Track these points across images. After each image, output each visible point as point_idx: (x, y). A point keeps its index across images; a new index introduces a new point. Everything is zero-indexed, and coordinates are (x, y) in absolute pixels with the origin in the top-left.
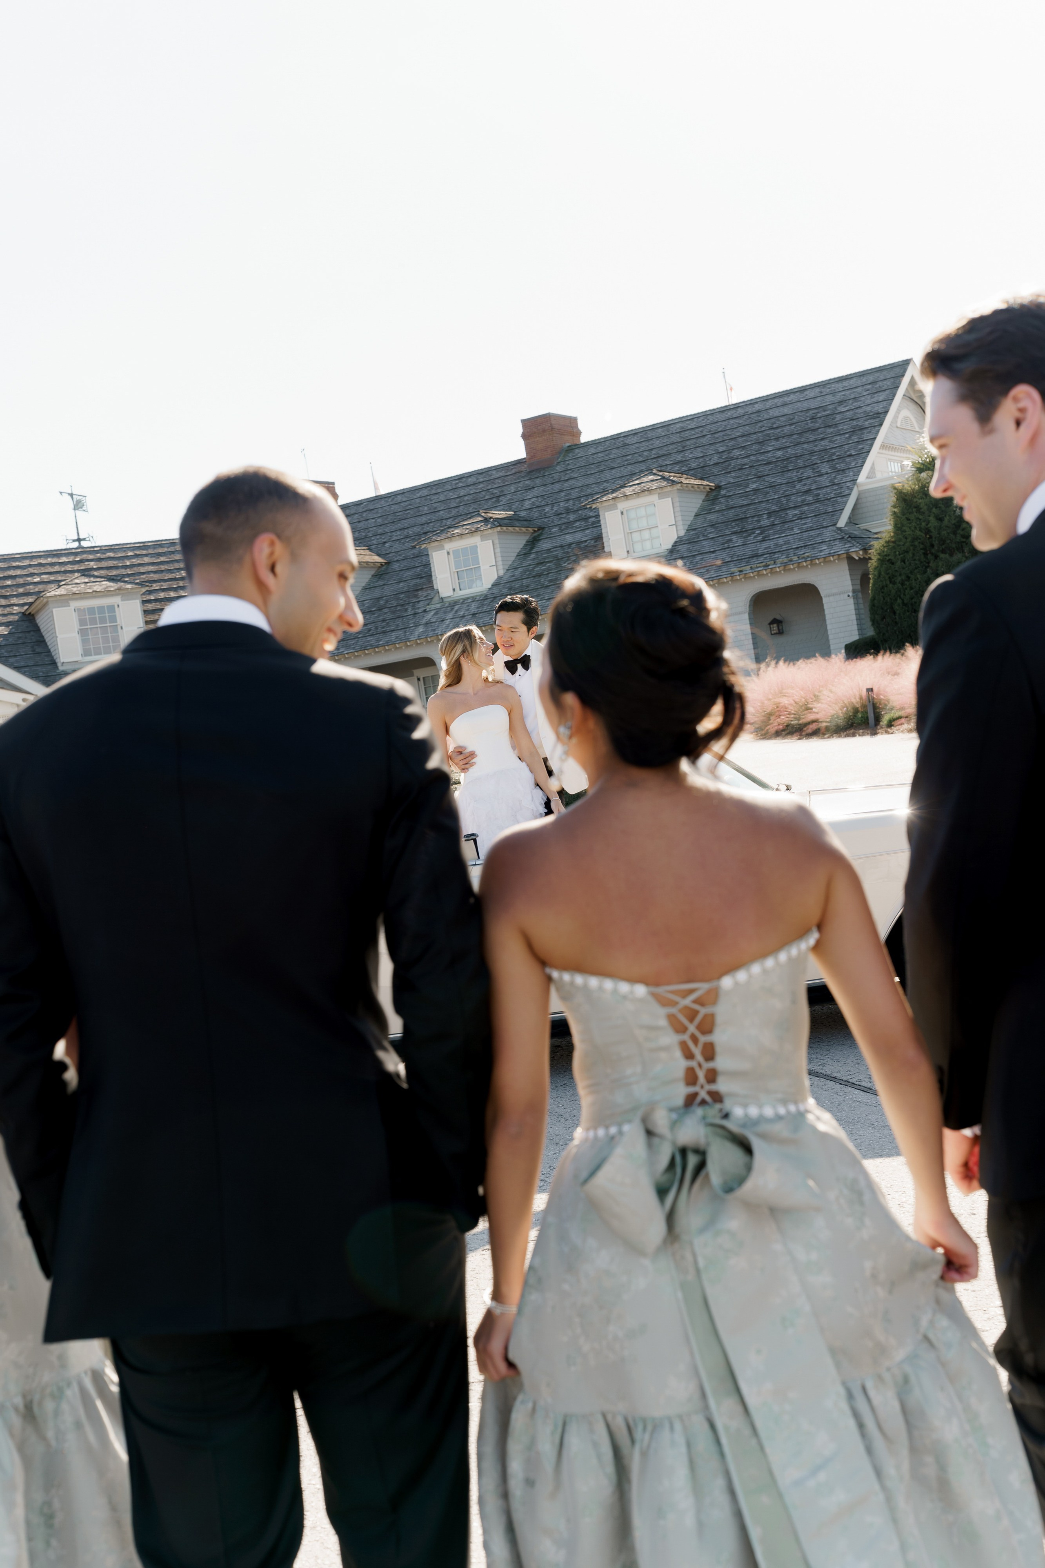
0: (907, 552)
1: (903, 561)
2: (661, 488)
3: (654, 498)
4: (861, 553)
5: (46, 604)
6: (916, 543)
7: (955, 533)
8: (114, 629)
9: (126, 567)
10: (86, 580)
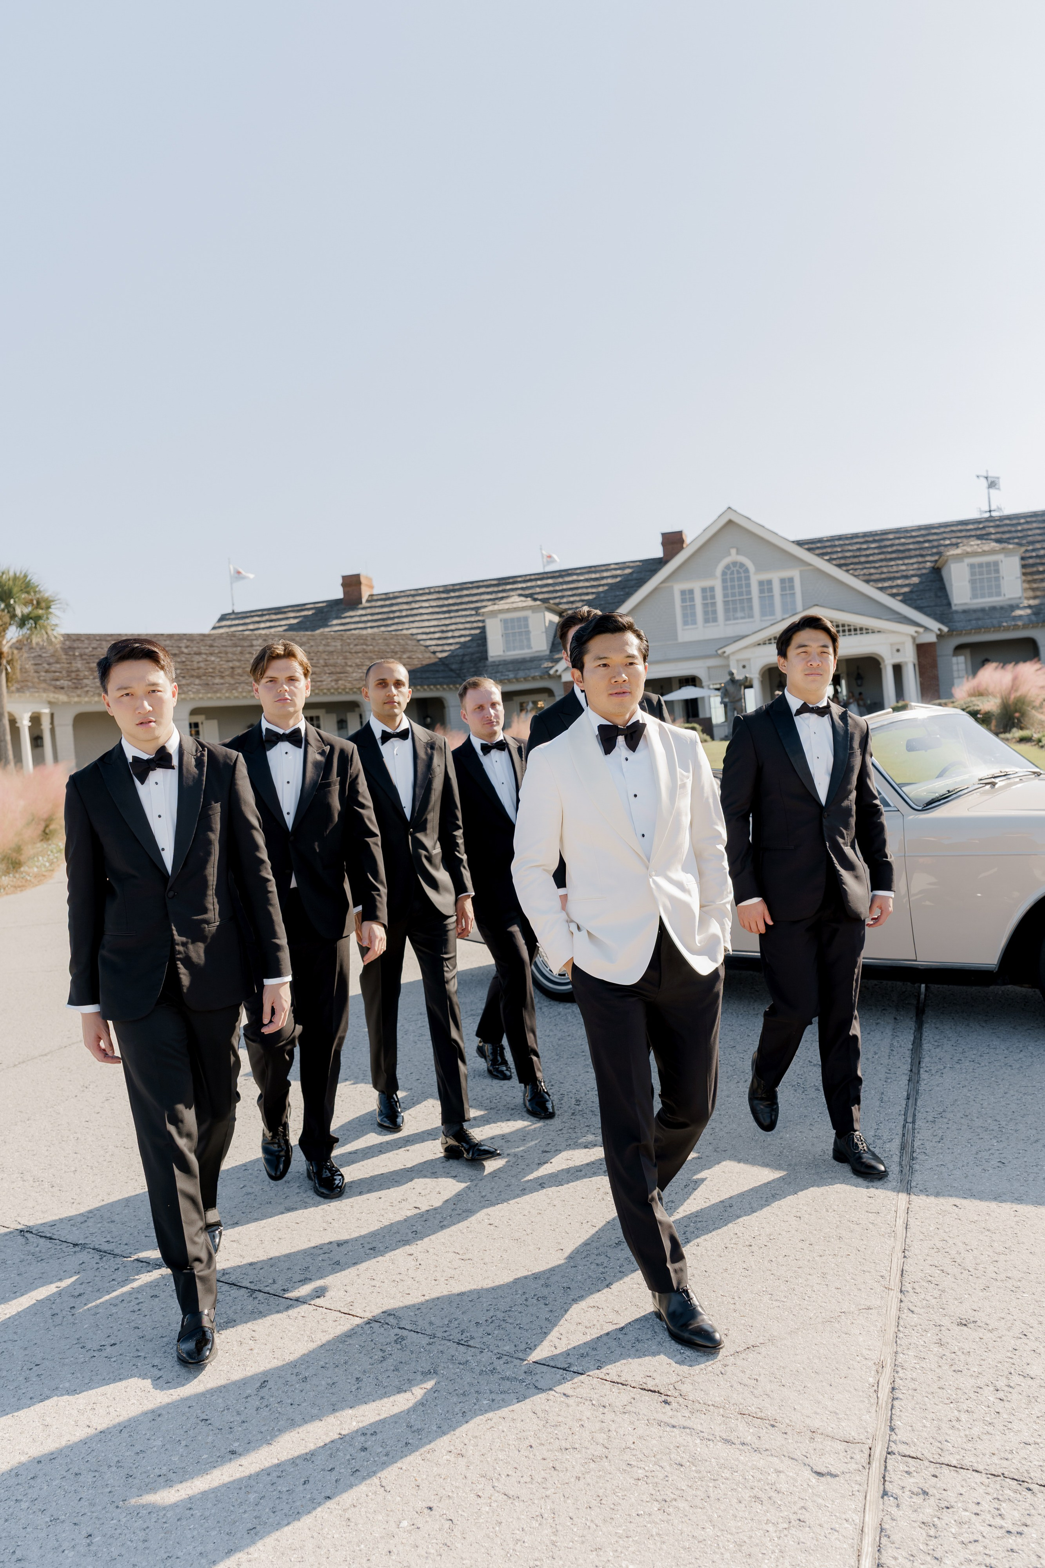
8: (997, 579)
9: (1017, 531)
10: (979, 542)
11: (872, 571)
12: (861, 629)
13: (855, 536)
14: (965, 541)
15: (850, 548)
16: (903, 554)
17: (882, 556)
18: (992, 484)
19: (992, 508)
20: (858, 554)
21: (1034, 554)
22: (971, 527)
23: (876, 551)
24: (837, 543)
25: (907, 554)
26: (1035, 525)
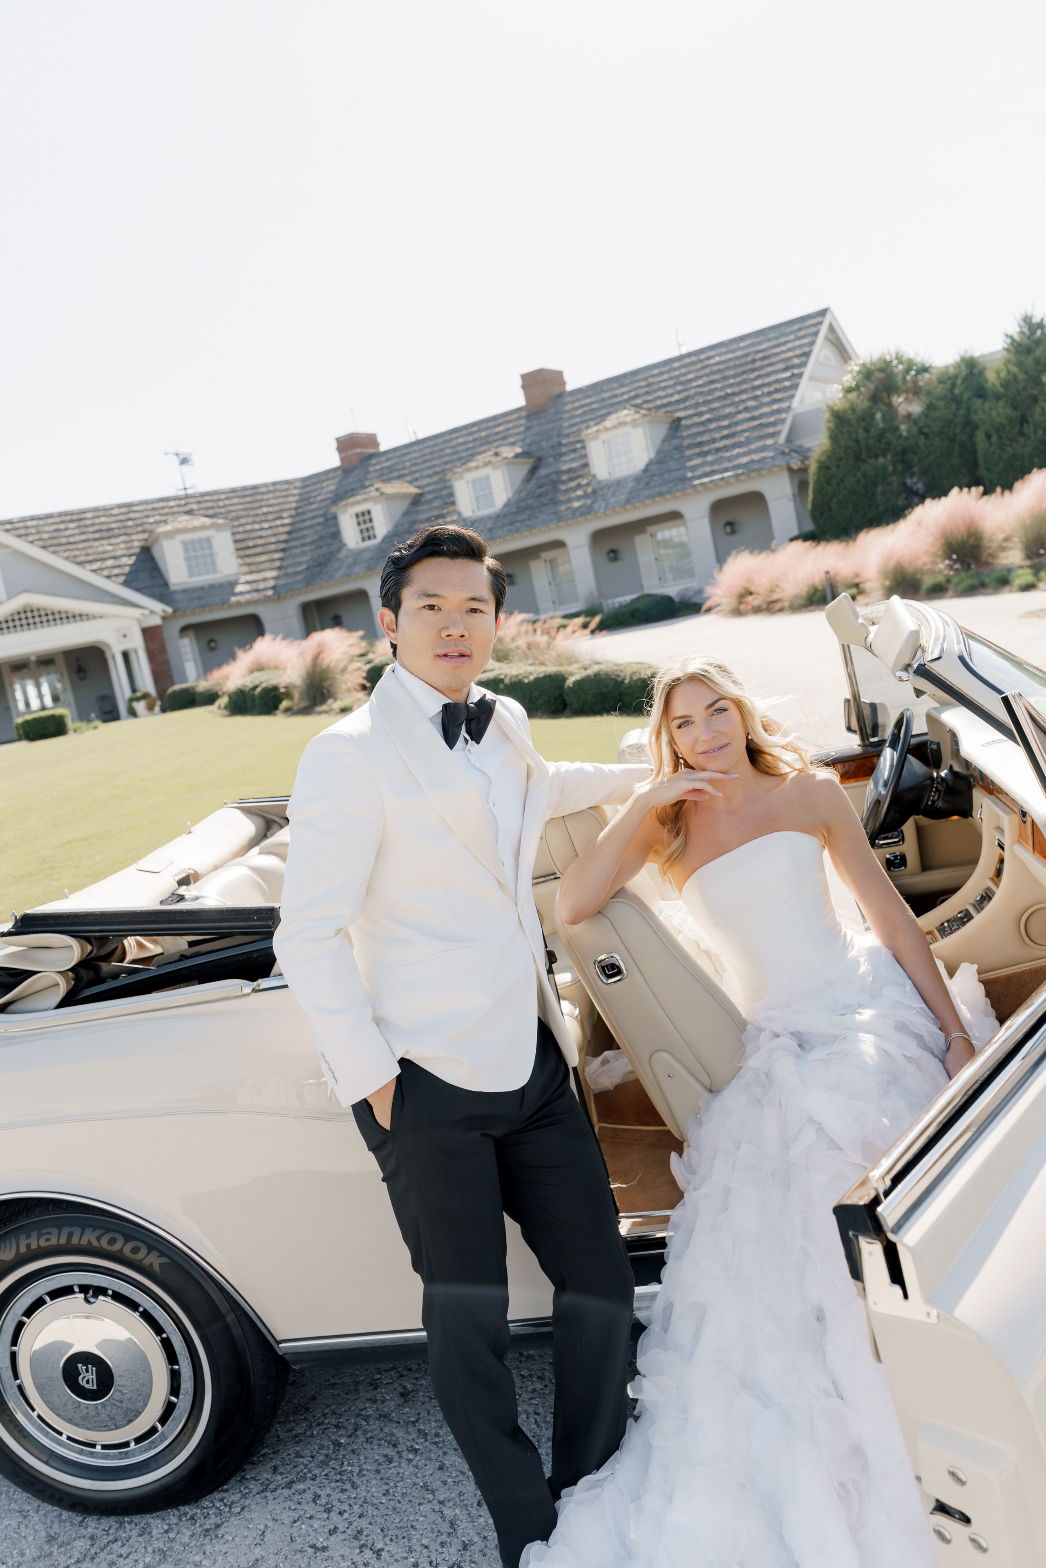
0: (841, 459)
1: (838, 466)
2: (634, 420)
3: (629, 429)
4: (799, 464)
5: (157, 539)
6: (849, 451)
7: (880, 442)
8: (212, 555)
9: (220, 507)
10: (187, 517)
11: (76, 553)
12: (81, 615)
13: (49, 516)
14: (170, 518)
15: (46, 528)
16: (106, 534)
17: (84, 537)
18: (184, 461)
19: (188, 486)
20: (56, 534)
21: (241, 529)
22: (172, 503)
23: (76, 531)
24: (30, 523)
25: (110, 533)
26: (236, 501)
